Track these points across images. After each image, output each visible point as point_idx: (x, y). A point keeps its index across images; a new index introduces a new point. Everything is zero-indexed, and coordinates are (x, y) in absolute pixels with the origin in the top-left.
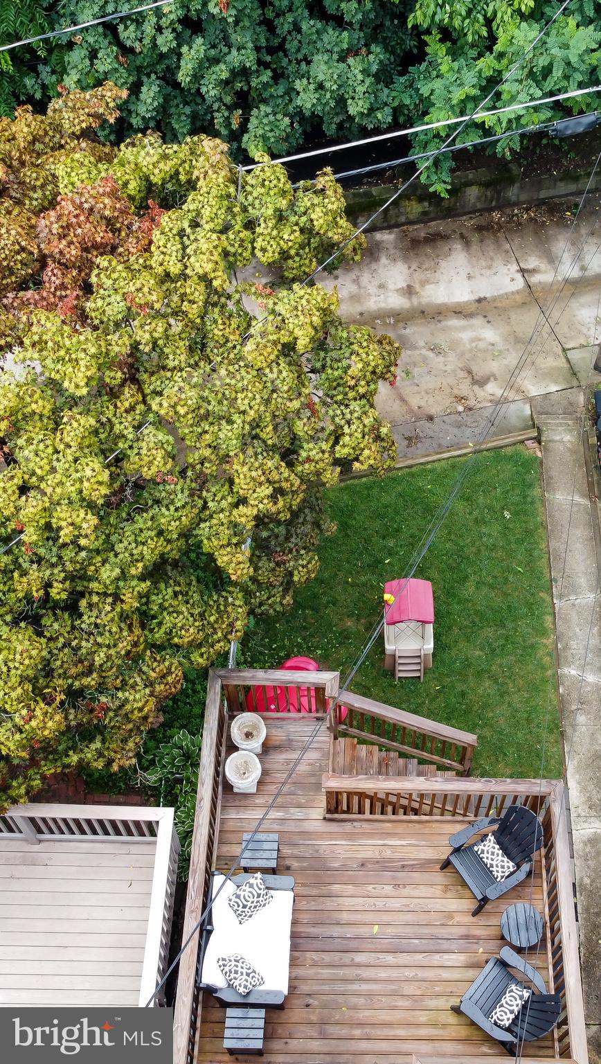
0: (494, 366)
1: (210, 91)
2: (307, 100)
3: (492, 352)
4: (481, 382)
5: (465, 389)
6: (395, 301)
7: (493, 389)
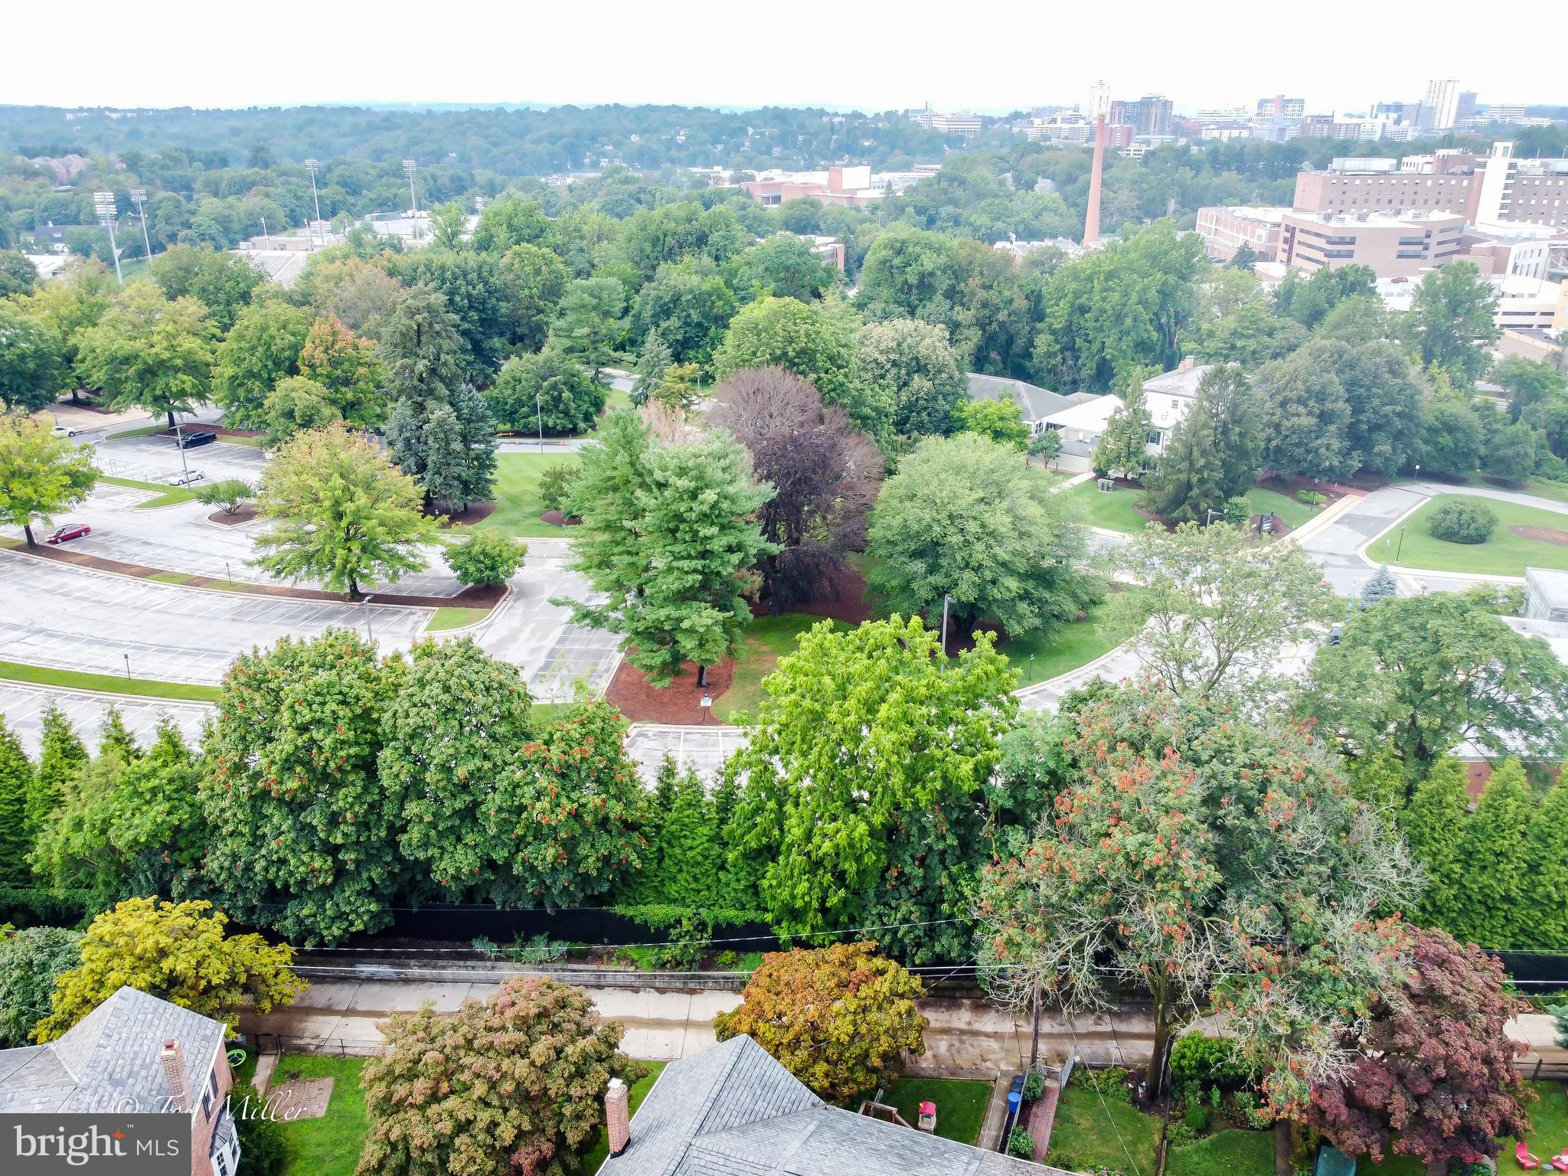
0: (992, 1057)
1: (907, 941)
2: (938, 949)
3: (994, 1052)
4: (985, 1061)
5: (978, 1062)
6: (963, 1026)
7: (988, 1064)
